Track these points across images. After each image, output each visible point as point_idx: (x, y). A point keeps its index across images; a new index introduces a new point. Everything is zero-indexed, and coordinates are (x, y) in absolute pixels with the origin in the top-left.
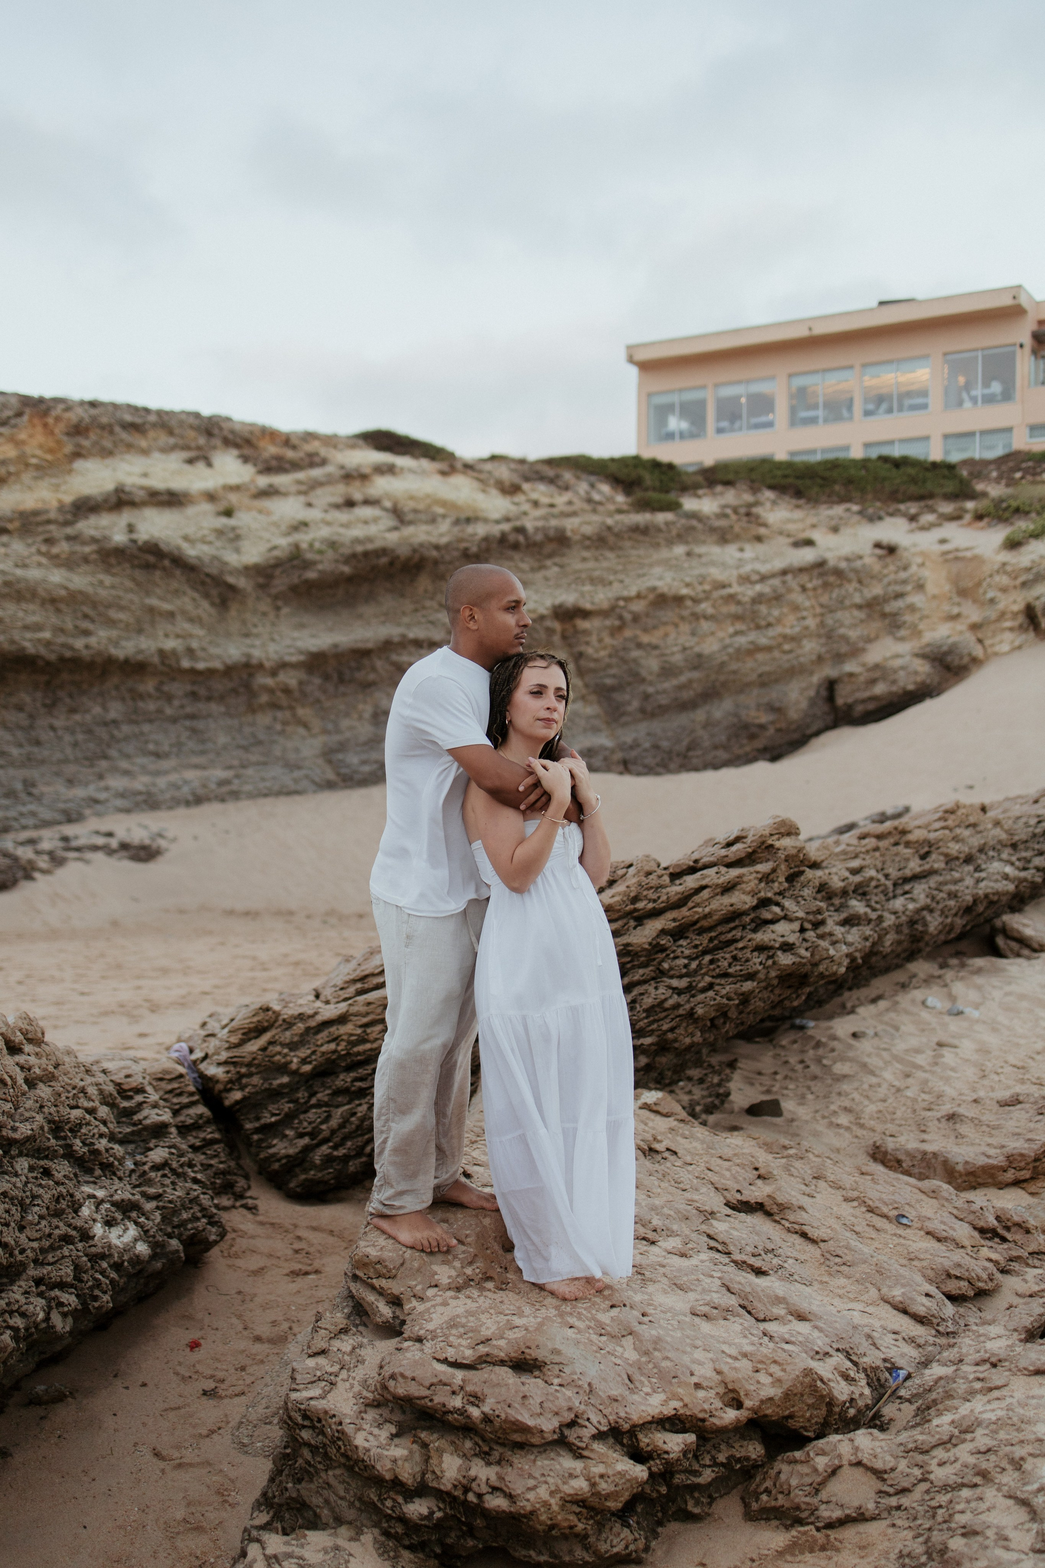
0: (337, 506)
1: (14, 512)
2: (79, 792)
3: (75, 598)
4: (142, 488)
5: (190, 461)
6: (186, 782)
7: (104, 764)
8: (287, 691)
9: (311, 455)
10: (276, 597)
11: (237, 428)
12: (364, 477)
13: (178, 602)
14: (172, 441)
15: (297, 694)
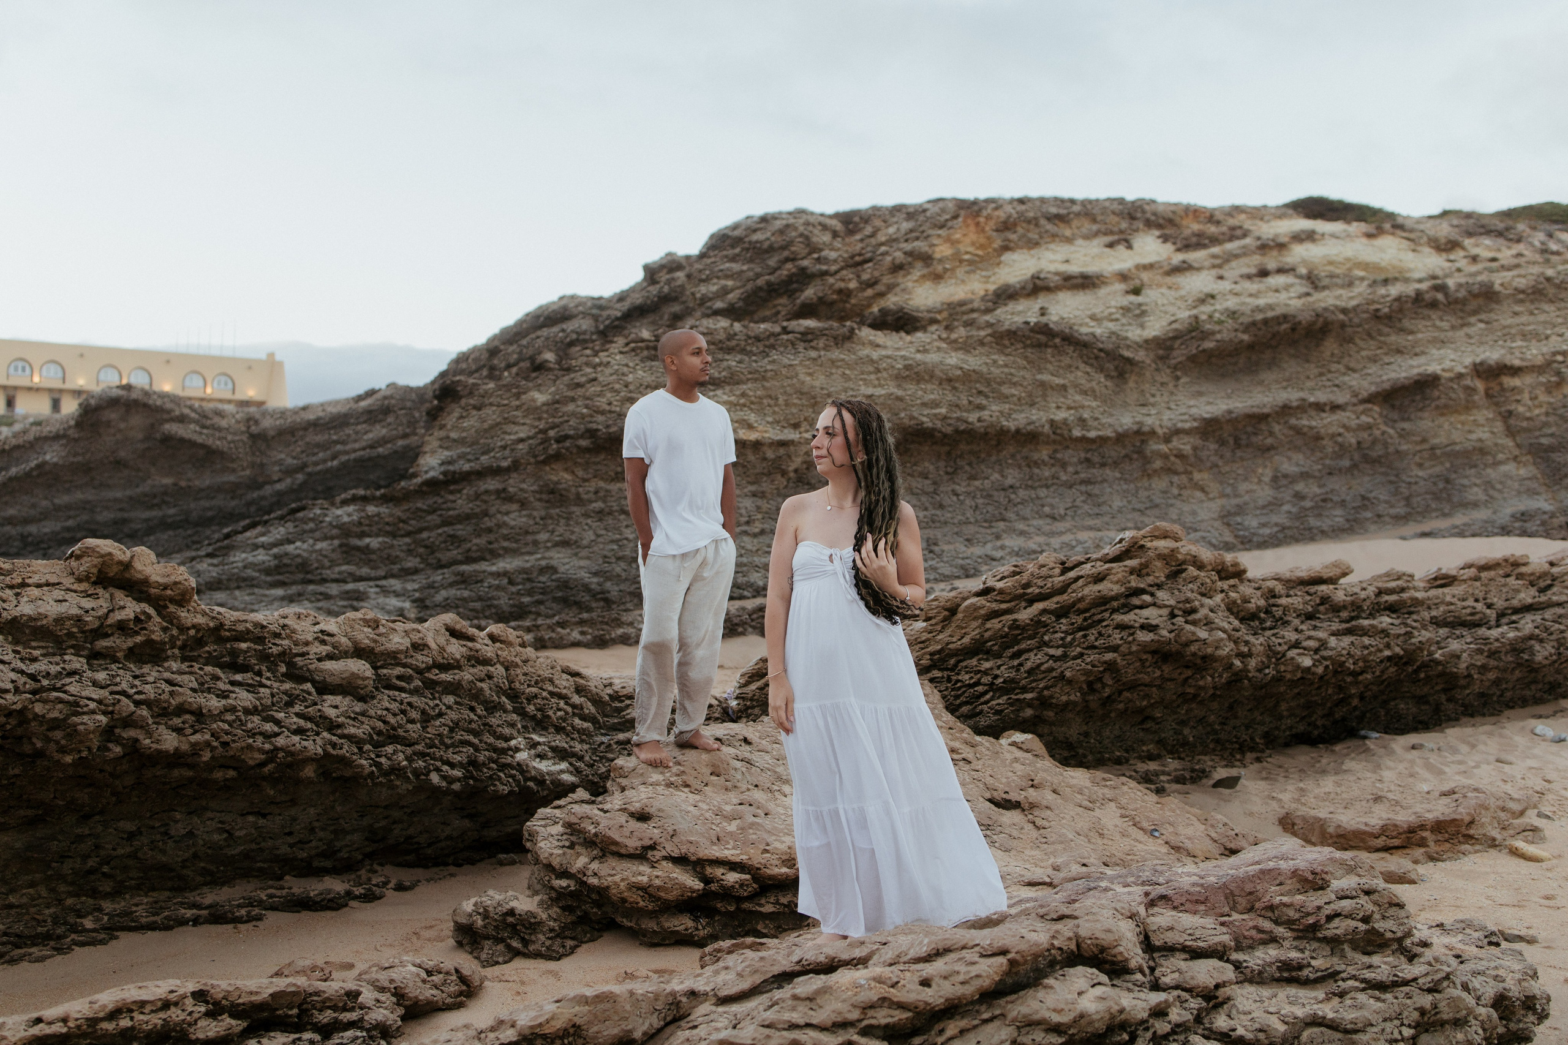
0: (1249, 277)
1: (943, 304)
2: (977, 551)
3: (968, 378)
4: (1057, 274)
5: (1111, 245)
6: (1079, 542)
7: (1002, 524)
8: (1181, 456)
9: (1233, 229)
10: (1175, 368)
11: (1160, 209)
12: (1281, 246)
13: (1071, 377)
14: (1095, 227)
15: (1192, 459)
